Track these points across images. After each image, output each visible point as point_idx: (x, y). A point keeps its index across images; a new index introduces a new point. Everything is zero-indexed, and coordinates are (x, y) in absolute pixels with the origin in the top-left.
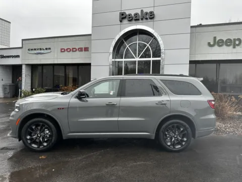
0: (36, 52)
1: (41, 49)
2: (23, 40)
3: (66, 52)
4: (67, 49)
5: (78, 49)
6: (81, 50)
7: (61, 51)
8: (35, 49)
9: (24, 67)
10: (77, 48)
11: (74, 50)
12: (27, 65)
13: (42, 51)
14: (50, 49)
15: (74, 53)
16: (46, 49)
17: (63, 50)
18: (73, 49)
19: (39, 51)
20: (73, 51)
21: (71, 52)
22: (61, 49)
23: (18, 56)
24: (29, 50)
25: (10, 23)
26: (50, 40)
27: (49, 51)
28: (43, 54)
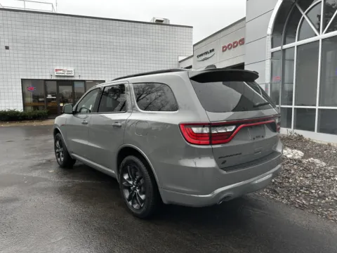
0: (202, 58)
1: (206, 53)
2: (194, 45)
3: (228, 50)
4: (229, 45)
6: (242, 42)
7: (223, 51)
8: (202, 55)
10: (238, 42)
11: (235, 45)
13: (208, 56)
14: (213, 50)
15: (236, 49)
16: (211, 51)
17: (225, 49)
18: (234, 43)
19: (205, 56)
20: (235, 47)
21: (232, 49)
22: (223, 47)
23: (191, 67)
24: (198, 57)
26: (215, 37)
27: (212, 53)
28: (208, 58)
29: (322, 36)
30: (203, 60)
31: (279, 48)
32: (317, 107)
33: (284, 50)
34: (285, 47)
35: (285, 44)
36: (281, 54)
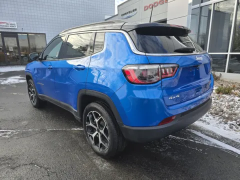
0: (126, 16)
1: (130, 12)
2: (118, 6)
3: (149, 9)
6: (162, 2)
7: (145, 10)
8: (126, 14)
10: (159, 2)
13: (131, 14)
14: (136, 10)
15: (157, 8)
16: (134, 11)
18: (155, 3)
19: (128, 15)
20: (155, 6)
22: (145, 7)
24: (122, 15)
27: (135, 12)
28: (131, 16)
30: (127, 18)
31: (198, 6)
32: (229, 53)
33: (201, 7)
34: (202, 4)
35: (202, 2)
36: (198, 10)
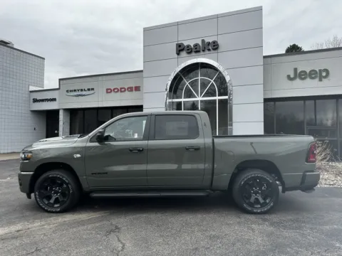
0: (75, 93)
1: (82, 90)
2: (60, 80)
3: (113, 93)
4: (114, 89)
5: (128, 88)
6: (130, 89)
7: (107, 92)
8: (75, 91)
9: (61, 113)
10: (126, 88)
11: (122, 90)
12: (66, 110)
13: (84, 93)
14: (93, 89)
15: (123, 94)
16: (89, 90)
17: (109, 91)
18: (121, 88)
19: (80, 93)
20: (121, 92)
21: (119, 92)
22: (107, 90)
23: (54, 100)
24: (67, 91)
25: (44, 59)
27: (92, 92)
28: (84, 95)
29: (199, 99)
